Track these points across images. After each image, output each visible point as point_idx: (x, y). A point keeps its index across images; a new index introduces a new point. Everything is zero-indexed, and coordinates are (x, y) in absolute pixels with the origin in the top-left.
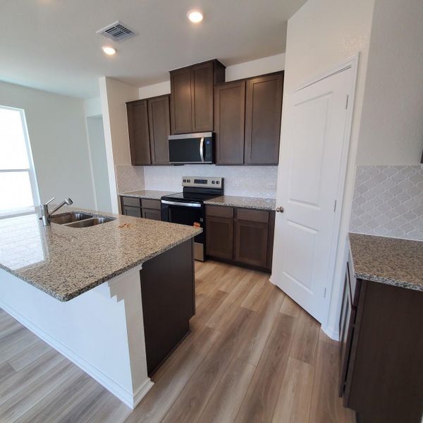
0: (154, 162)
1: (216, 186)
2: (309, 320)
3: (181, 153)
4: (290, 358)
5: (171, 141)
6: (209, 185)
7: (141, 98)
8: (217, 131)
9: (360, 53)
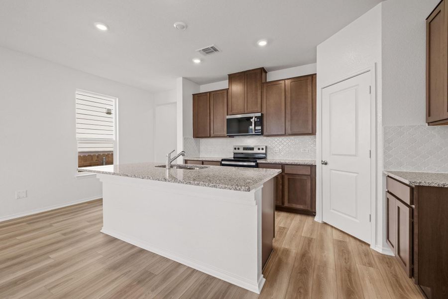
0: (212, 135)
1: (261, 151)
2: (358, 243)
3: (239, 127)
4: (357, 265)
5: (228, 120)
6: (256, 151)
7: (201, 91)
8: (264, 112)
9: (375, 63)
